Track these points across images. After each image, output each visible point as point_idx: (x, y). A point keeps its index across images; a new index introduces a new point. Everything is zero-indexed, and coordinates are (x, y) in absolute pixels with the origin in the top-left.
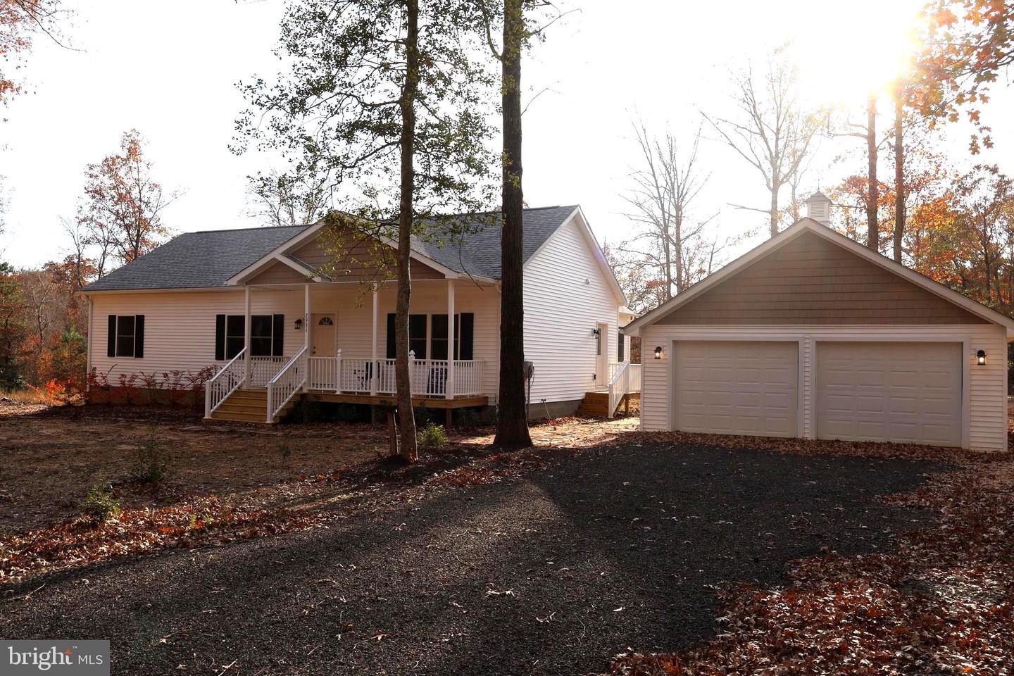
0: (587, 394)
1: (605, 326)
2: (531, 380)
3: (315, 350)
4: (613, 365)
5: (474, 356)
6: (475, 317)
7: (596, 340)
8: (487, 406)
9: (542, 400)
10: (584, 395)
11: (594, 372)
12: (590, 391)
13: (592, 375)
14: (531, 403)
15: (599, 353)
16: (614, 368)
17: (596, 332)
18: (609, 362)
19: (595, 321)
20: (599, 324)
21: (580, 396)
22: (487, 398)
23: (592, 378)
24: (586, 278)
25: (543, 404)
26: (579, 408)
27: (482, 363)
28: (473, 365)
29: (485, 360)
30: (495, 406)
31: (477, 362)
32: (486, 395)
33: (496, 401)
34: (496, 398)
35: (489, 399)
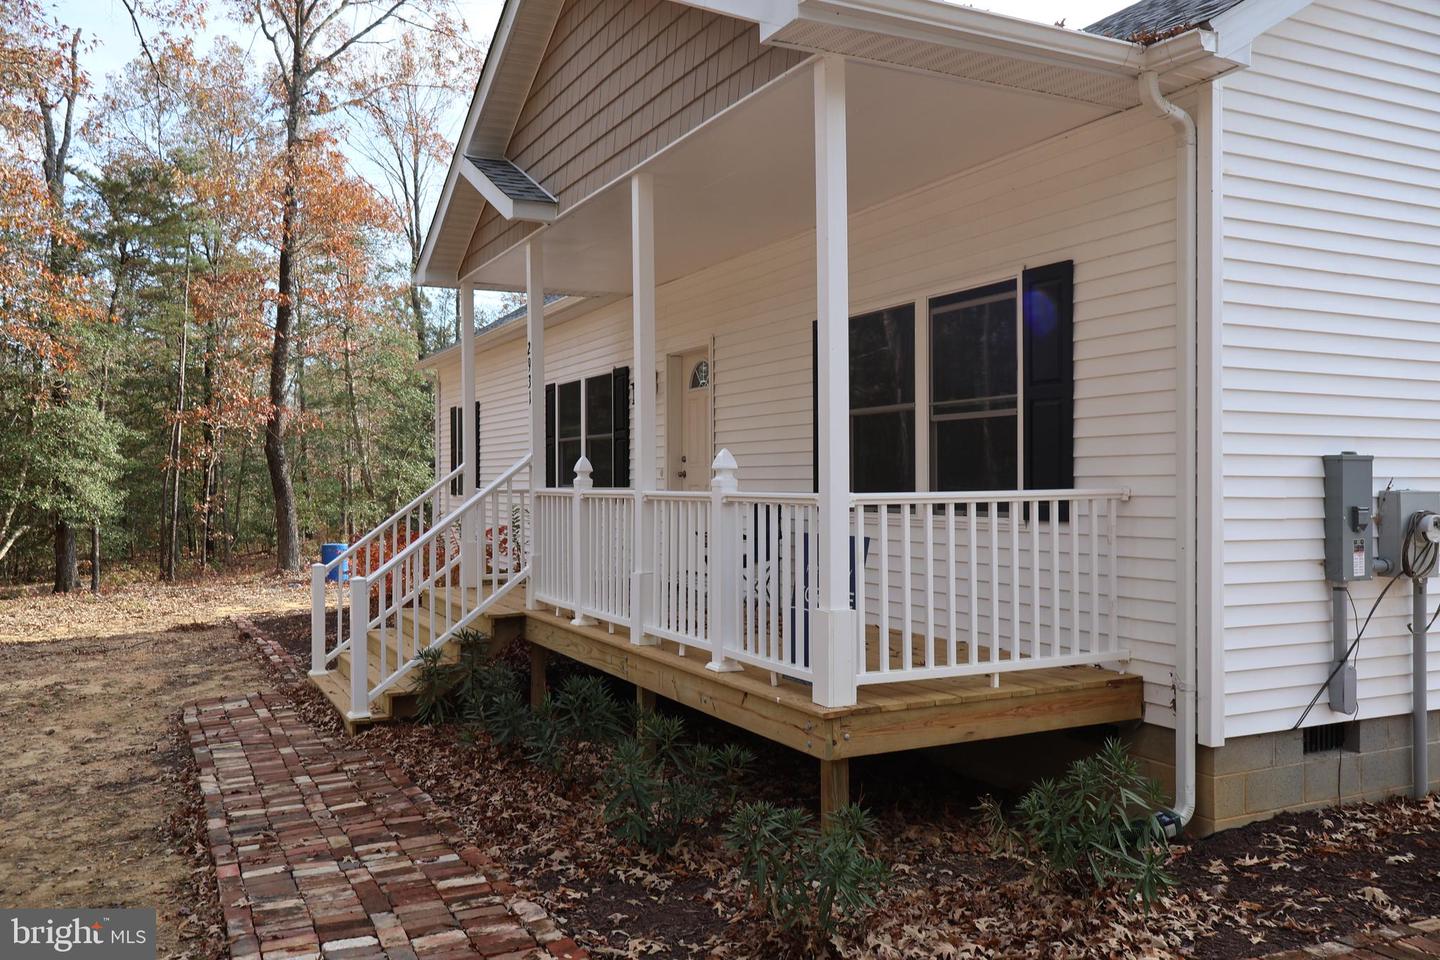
2: (1434, 585)
3: (686, 467)
5: (1079, 470)
6: (1079, 277)
8: (1141, 725)
14: (1434, 704)
22: (1138, 681)
27: (1114, 503)
28: (1074, 512)
29: (1127, 492)
30: (1173, 731)
31: (1090, 501)
32: (1135, 670)
33: (1174, 707)
34: (1174, 687)
35: (1147, 688)
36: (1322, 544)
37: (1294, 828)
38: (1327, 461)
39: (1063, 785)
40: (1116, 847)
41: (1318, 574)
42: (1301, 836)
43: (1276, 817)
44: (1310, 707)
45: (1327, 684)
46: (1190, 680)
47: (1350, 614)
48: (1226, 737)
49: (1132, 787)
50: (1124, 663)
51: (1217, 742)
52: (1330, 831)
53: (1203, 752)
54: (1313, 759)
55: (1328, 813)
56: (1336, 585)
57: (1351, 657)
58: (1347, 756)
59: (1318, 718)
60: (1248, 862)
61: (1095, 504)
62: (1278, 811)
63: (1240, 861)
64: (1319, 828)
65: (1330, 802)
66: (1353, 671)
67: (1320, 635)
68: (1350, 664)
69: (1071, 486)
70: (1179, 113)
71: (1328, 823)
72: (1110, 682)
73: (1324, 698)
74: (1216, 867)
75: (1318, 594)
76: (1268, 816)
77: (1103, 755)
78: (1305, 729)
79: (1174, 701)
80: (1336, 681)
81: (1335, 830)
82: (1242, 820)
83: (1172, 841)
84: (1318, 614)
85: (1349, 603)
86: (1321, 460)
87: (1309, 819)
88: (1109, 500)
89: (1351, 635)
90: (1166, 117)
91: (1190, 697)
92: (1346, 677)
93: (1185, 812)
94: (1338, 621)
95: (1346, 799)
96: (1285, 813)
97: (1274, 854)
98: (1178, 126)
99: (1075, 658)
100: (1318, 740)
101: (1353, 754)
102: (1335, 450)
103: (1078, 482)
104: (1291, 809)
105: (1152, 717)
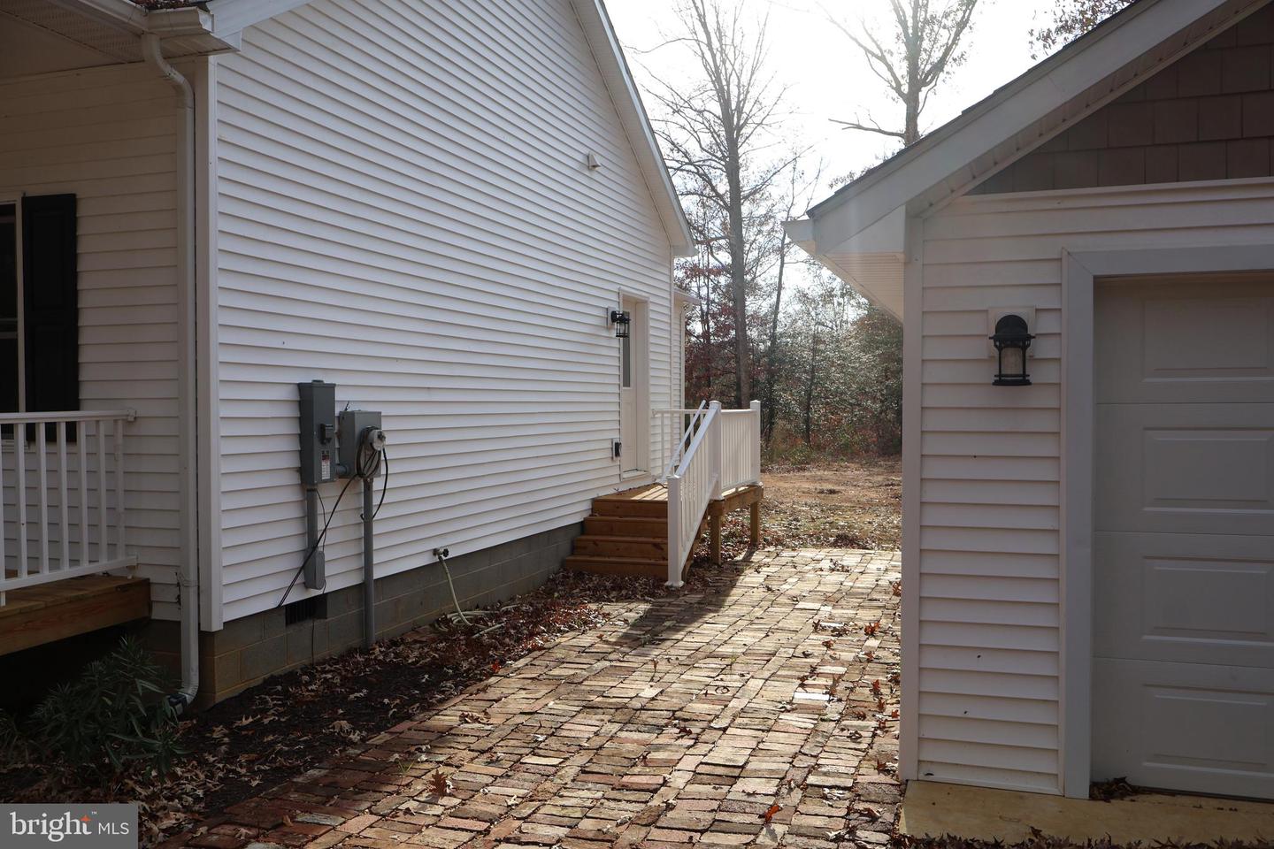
0: (598, 505)
1: (640, 304)
2: (378, 484)
4: (663, 413)
5: (85, 393)
6: (83, 210)
7: (617, 343)
8: (148, 621)
9: (435, 552)
10: (587, 506)
11: (616, 436)
12: (602, 493)
13: (608, 445)
14: (378, 573)
15: (627, 382)
16: (667, 422)
17: (619, 319)
18: (652, 406)
19: (615, 288)
20: (627, 299)
21: (574, 512)
22: (146, 584)
23: (608, 454)
24: (586, 151)
25: (442, 564)
26: (574, 549)
27: (120, 423)
28: (82, 433)
29: (132, 413)
30: (179, 623)
31: (98, 422)
32: (143, 574)
33: (179, 602)
34: (178, 585)
35: (154, 589)
36: (298, 454)
37: (279, 688)
38: (301, 387)
39: (78, 687)
40: (132, 733)
41: (294, 479)
42: (286, 693)
43: (265, 681)
44: (290, 587)
45: (302, 568)
46: (193, 577)
47: (320, 511)
48: (224, 621)
49: (145, 677)
50: (131, 568)
51: (217, 626)
52: (308, 684)
53: (206, 638)
54: (293, 629)
55: (305, 671)
56: (309, 487)
57: (321, 544)
58: (318, 623)
59: (295, 596)
60: (245, 722)
61: (101, 423)
62: (267, 676)
63: (238, 723)
64: (298, 684)
65: (306, 661)
66: (322, 554)
67: (295, 529)
68: (320, 549)
69: (77, 409)
70: (179, 78)
71: (306, 678)
72: (119, 587)
73: (300, 580)
74: (218, 732)
75: (293, 495)
76: (259, 681)
77: (118, 653)
78: (286, 606)
79: (179, 597)
80: (310, 564)
81: (310, 683)
82: (239, 688)
83: (181, 718)
84: (295, 512)
85: (319, 501)
86: (296, 387)
87: (291, 678)
88: (116, 421)
89: (321, 526)
90: (167, 78)
91: (193, 591)
92: (318, 559)
93: (190, 692)
94: (310, 516)
95: (318, 657)
96: (272, 676)
97: (264, 712)
98: (177, 88)
99: (85, 568)
100: (295, 613)
101: (322, 621)
102: (307, 379)
103: (83, 404)
104: (277, 672)
105: (159, 613)
